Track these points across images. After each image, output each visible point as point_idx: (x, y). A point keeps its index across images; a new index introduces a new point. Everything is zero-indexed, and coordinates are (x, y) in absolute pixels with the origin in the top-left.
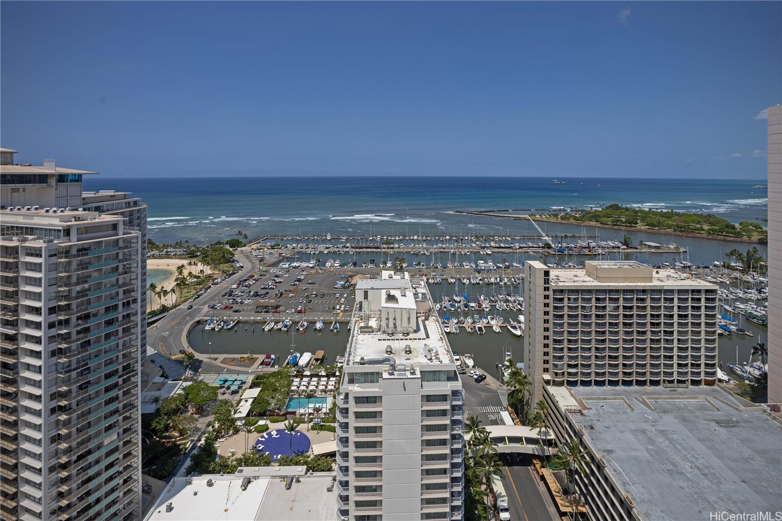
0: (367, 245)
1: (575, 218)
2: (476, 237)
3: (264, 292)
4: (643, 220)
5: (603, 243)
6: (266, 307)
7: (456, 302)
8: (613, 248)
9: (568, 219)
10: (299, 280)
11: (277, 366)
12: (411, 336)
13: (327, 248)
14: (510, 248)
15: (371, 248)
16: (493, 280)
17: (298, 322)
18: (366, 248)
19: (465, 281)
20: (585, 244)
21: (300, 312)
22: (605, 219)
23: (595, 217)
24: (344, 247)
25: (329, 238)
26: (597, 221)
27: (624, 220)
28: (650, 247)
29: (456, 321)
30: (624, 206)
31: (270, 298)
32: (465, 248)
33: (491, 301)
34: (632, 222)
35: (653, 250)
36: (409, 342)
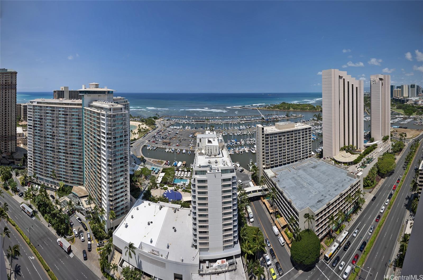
0: (200, 121)
1: (272, 108)
2: (239, 117)
3: (165, 137)
4: (292, 107)
5: (280, 116)
6: (166, 143)
7: (232, 142)
8: (283, 117)
9: (270, 108)
10: (177, 133)
11: (170, 166)
12: (217, 156)
13: (186, 121)
14: (251, 120)
15: (201, 122)
16: (245, 133)
17: (177, 150)
18: (200, 122)
19: (235, 134)
20: (275, 117)
21: (177, 146)
22: (281, 108)
23: (278, 107)
24: (192, 121)
25: (187, 117)
26: (278, 108)
27: (286, 107)
28: (294, 116)
29: (233, 150)
30: (286, 103)
31: (167, 140)
32: (235, 121)
33: (245, 141)
34: (289, 108)
35: (295, 117)
36: (216, 159)
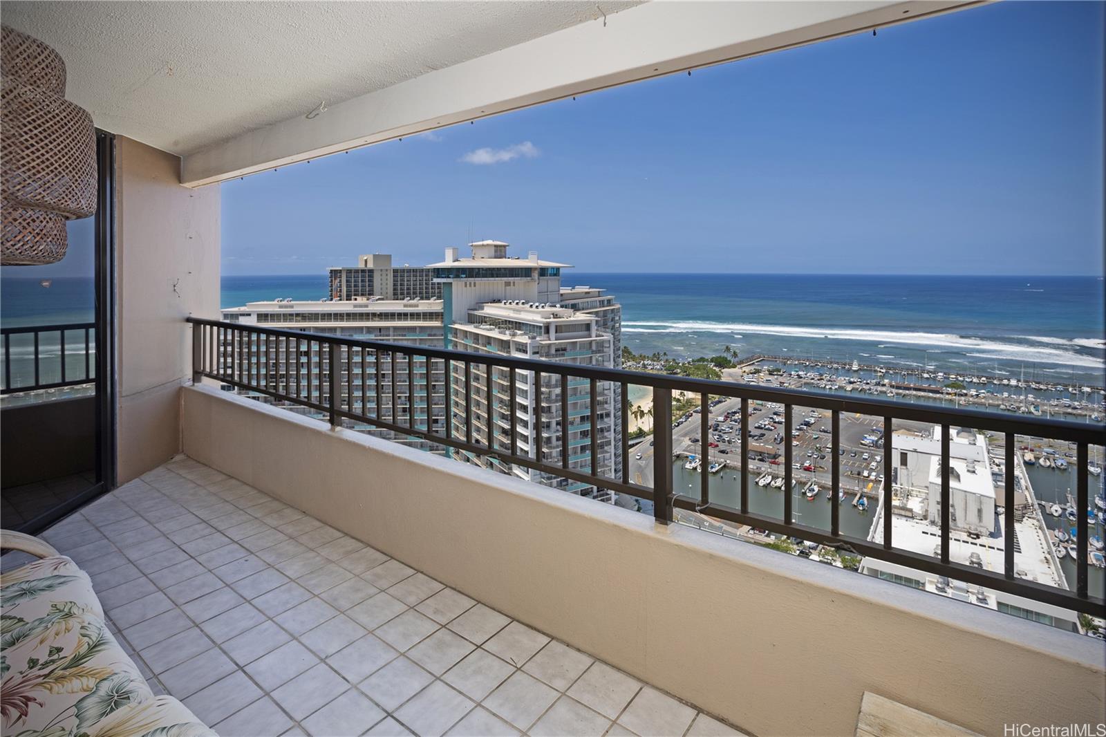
3: (757, 432)
6: (761, 453)
10: (807, 424)
13: (851, 383)
15: (924, 390)
17: (805, 484)
18: (916, 389)
21: (807, 469)
24: (878, 384)
25: (855, 367)
31: (766, 442)
